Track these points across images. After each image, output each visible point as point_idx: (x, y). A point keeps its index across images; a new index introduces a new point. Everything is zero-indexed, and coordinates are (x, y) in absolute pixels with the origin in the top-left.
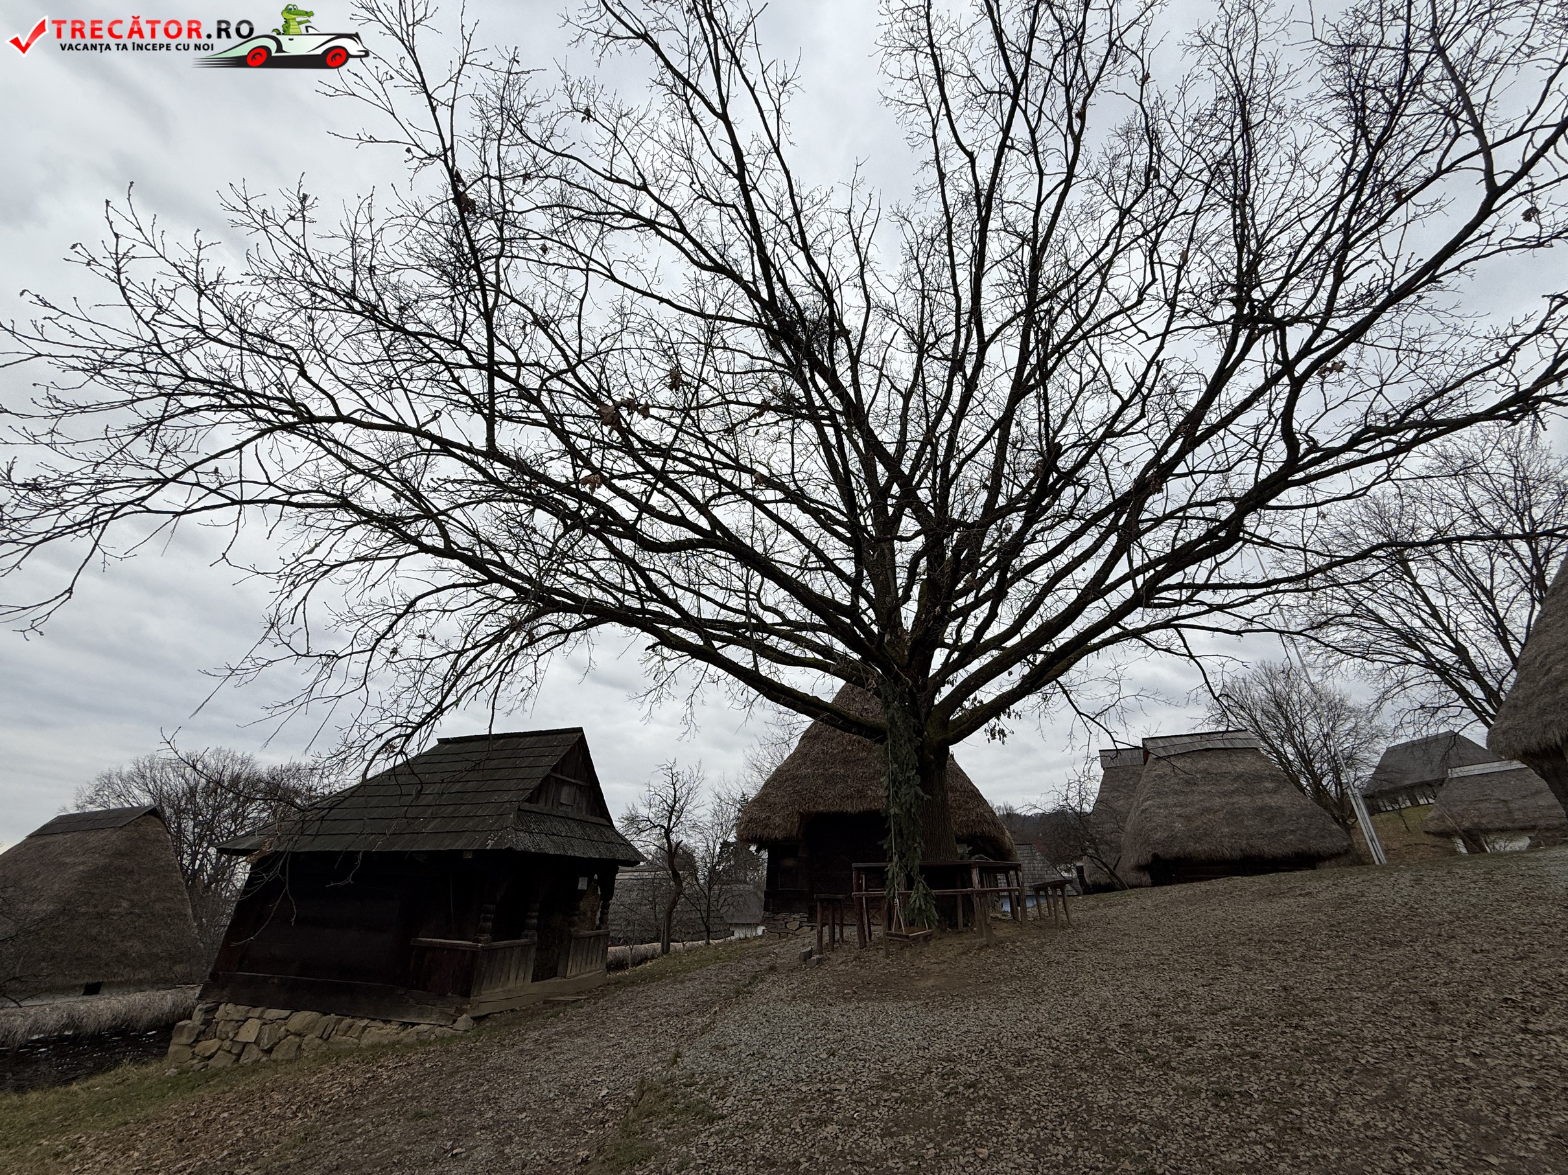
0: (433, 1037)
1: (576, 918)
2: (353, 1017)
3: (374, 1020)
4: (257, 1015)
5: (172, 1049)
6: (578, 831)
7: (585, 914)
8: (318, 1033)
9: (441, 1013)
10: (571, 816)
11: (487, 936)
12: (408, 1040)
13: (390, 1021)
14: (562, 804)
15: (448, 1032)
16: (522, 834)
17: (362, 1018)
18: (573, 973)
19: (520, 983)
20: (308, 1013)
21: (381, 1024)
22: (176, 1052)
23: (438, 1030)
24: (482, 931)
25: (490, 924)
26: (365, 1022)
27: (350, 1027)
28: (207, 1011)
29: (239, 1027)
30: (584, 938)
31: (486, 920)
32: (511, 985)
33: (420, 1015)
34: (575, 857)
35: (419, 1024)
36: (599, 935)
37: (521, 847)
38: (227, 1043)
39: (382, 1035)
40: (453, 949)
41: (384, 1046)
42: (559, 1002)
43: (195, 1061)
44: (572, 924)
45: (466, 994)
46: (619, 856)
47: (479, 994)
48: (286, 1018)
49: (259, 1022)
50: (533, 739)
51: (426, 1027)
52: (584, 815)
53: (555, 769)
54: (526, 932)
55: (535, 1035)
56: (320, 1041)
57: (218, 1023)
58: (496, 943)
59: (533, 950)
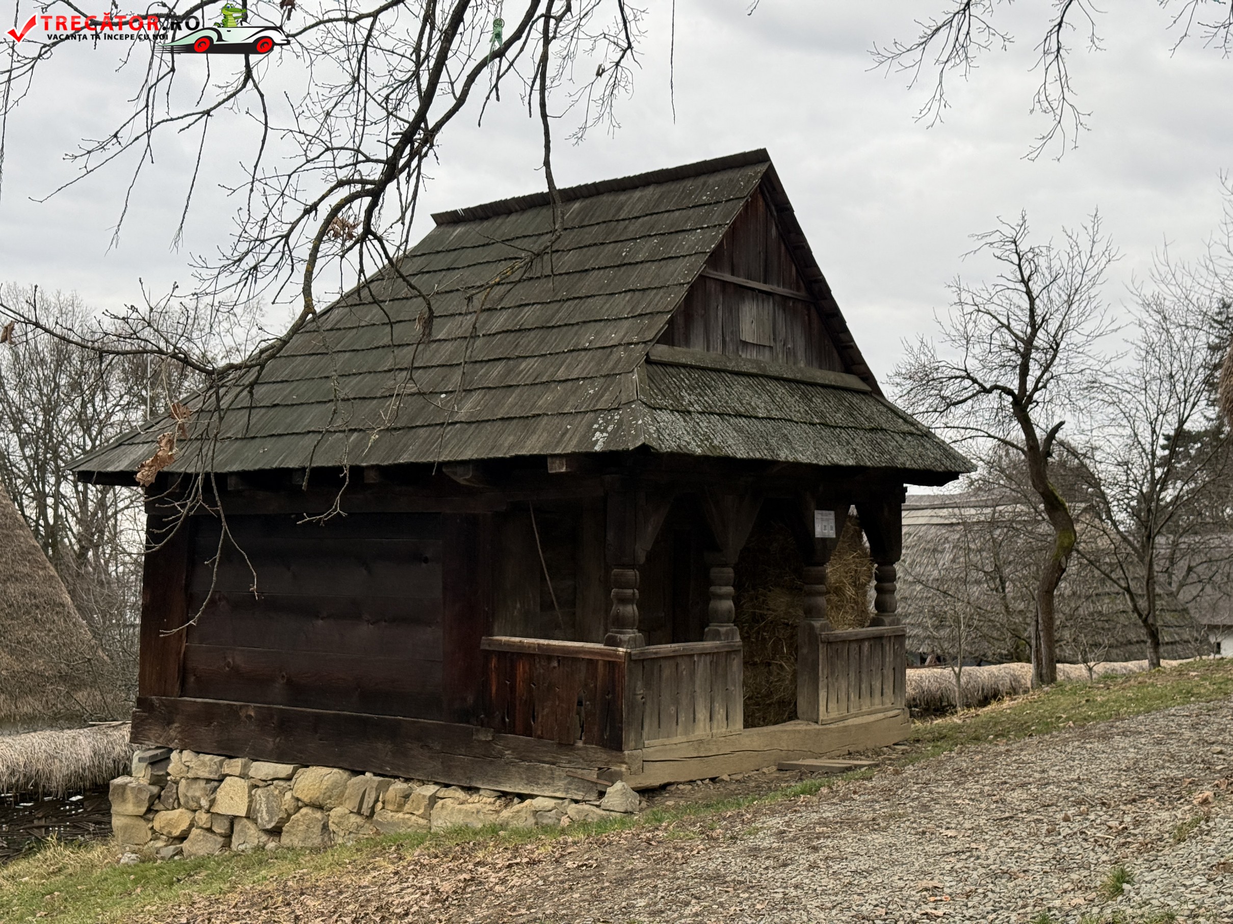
0: (565, 821)
1: (821, 601)
2: (407, 780)
3: (447, 786)
4: (238, 771)
5: (117, 822)
6: (794, 405)
7: (838, 591)
8: (352, 804)
9: (572, 777)
10: (773, 370)
11: (630, 634)
12: (520, 824)
13: (477, 790)
14: (745, 344)
15: (594, 813)
16: (664, 416)
17: (423, 783)
18: (834, 714)
19: (720, 729)
20: (325, 770)
21: (461, 794)
22: (125, 828)
23: (572, 809)
24: (621, 623)
25: (631, 610)
26: (431, 789)
27: (407, 797)
28: (154, 762)
29: (214, 790)
30: (846, 641)
31: (623, 601)
32: (701, 730)
33: (532, 780)
34: (797, 465)
35: (532, 797)
36: (879, 638)
37: (668, 445)
38: (202, 818)
39: (467, 814)
40: (568, 659)
41: (476, 833)
42: (812, 770)
43: (160, 844)
44: (812, 612)
45: (615, 744)
46: (904, 461)
47: (639, 746)
48: (289, 779)
49: (244, 784)
50: (650, 192)
51: (551, 803)
52: (803, 368)
53: (714, 259)
54: (713, 626)
55: (776, 822)
56: (359, 820)
57: (177, 783)
58: (653, 648)
59: (736, 664)
